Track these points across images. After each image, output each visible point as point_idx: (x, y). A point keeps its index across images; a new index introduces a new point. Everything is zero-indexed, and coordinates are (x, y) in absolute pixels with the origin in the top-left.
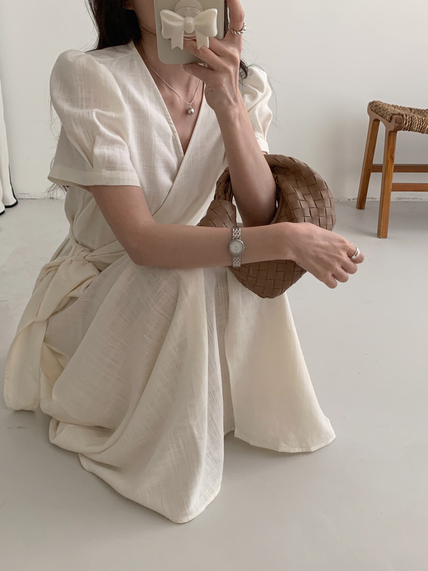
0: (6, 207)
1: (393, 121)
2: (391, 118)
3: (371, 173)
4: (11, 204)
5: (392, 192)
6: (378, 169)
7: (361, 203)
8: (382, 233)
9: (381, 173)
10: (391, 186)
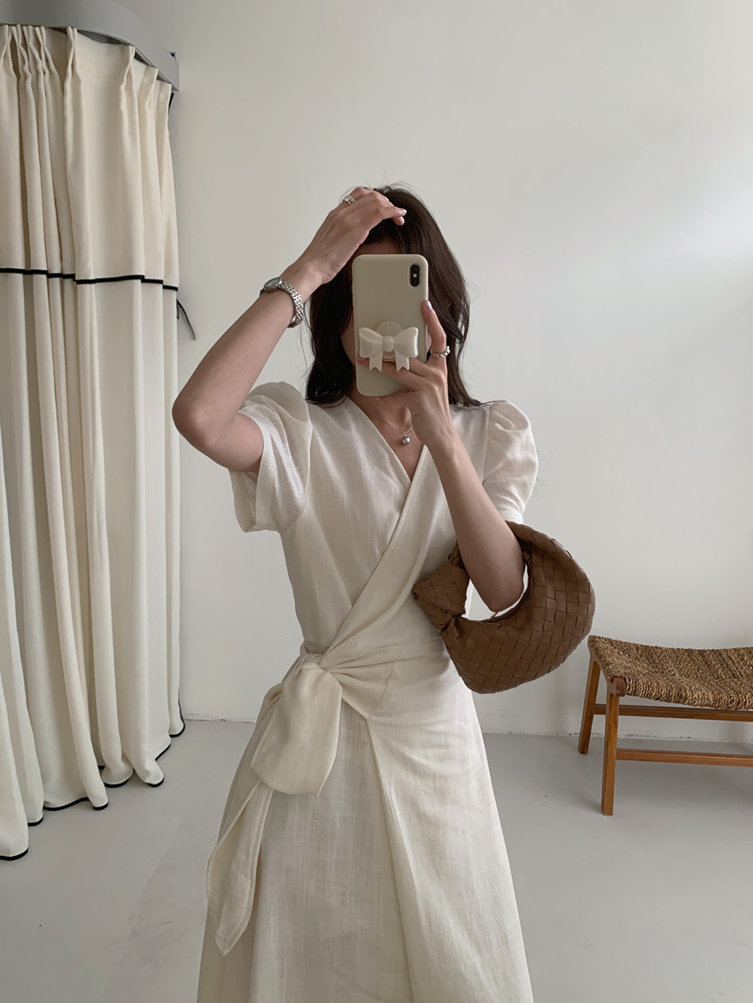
0: (172, 736)
1: (615, 682)
2: (612, 681)
3: (595, 716)
4: (179, 731)
5: (617, 761)
6: (601, 710)
7: (584, 748)
8: (606, 808)
9: (604, 716)
10: (615, 754)
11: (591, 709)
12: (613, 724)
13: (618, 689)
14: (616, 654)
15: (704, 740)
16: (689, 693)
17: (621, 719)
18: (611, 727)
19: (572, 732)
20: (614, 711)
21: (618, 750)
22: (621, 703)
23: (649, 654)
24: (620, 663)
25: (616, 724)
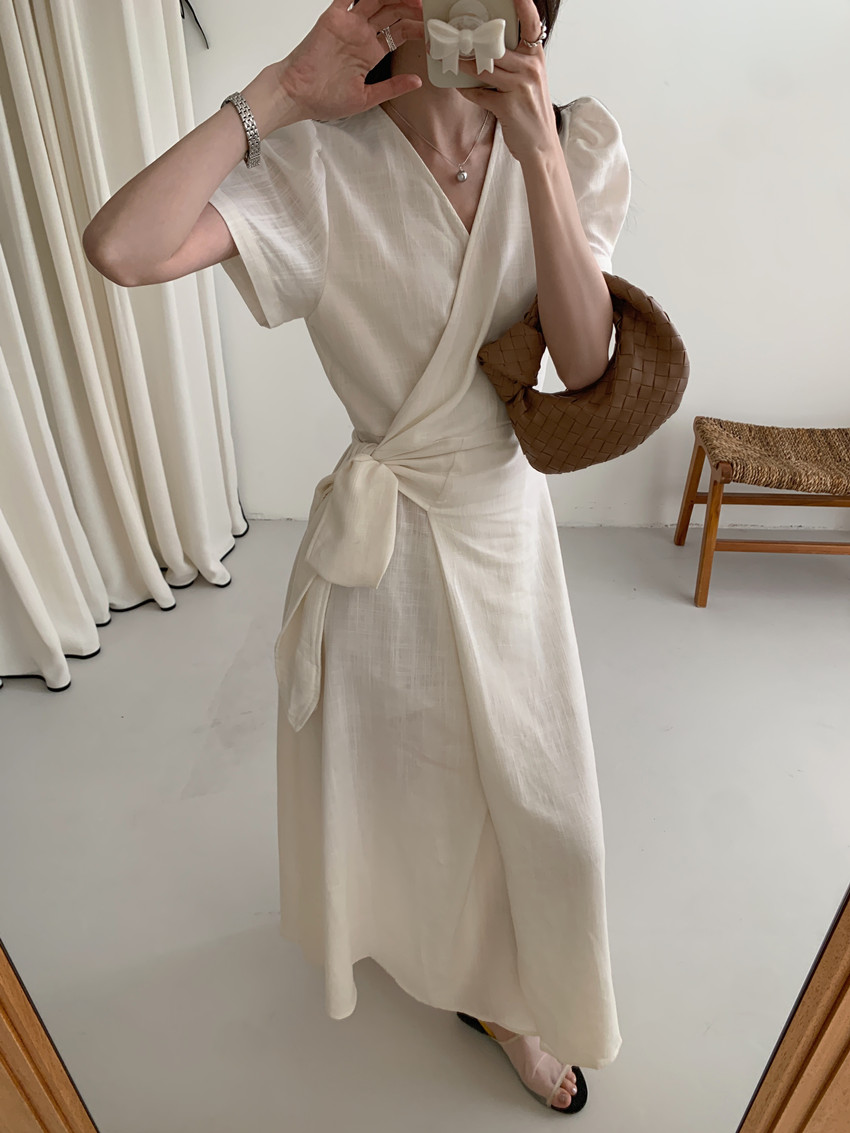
0: (235, 537)
1: (720, 468)
2: (718, 465)
3: (695, 505)
4: (242, 533)
5: (716, 552)
6: (702, 499)
7: (680, 539)
8: (700, 600)
9: (705, 506)
10: (714, 545)
11: (692, 498)
12: (714, 515)
13: (723, 475)
14: (725, 437)
15: (816, 529)
16: (804, 478)
17: (724, 508)
18: (712, 517)
19: (668, 523)
20: (716, 499)
21: (718, 541)
22: (725, 491)
23: (764, 436)
24: (727, 447)
25: (718, 514)
